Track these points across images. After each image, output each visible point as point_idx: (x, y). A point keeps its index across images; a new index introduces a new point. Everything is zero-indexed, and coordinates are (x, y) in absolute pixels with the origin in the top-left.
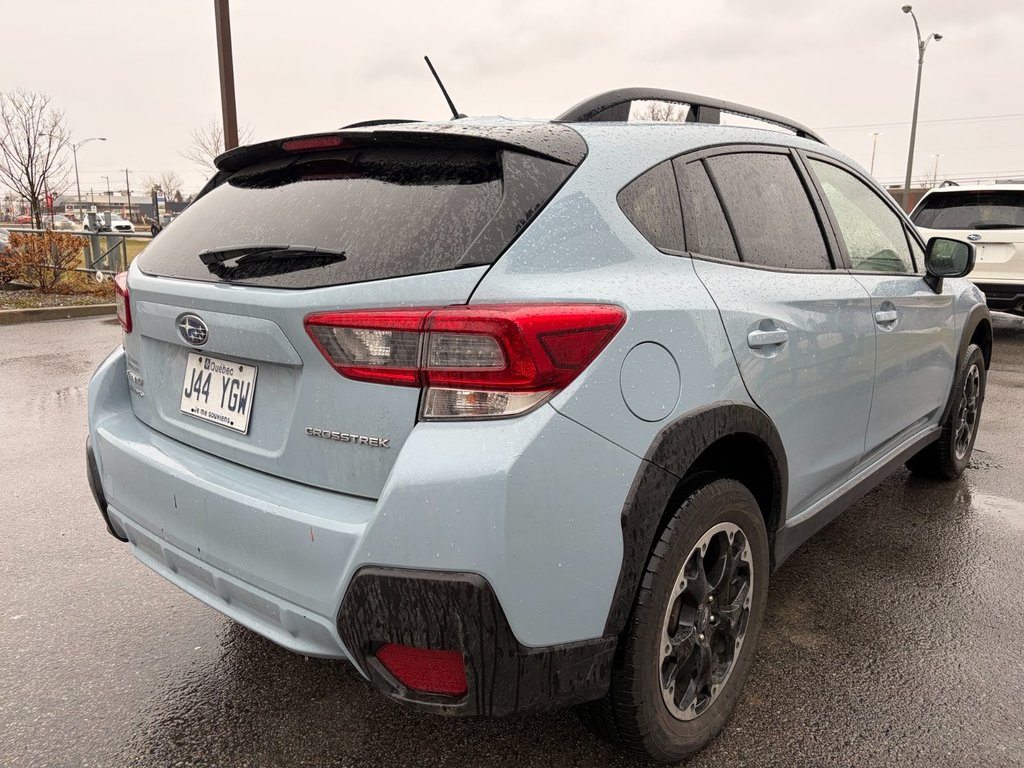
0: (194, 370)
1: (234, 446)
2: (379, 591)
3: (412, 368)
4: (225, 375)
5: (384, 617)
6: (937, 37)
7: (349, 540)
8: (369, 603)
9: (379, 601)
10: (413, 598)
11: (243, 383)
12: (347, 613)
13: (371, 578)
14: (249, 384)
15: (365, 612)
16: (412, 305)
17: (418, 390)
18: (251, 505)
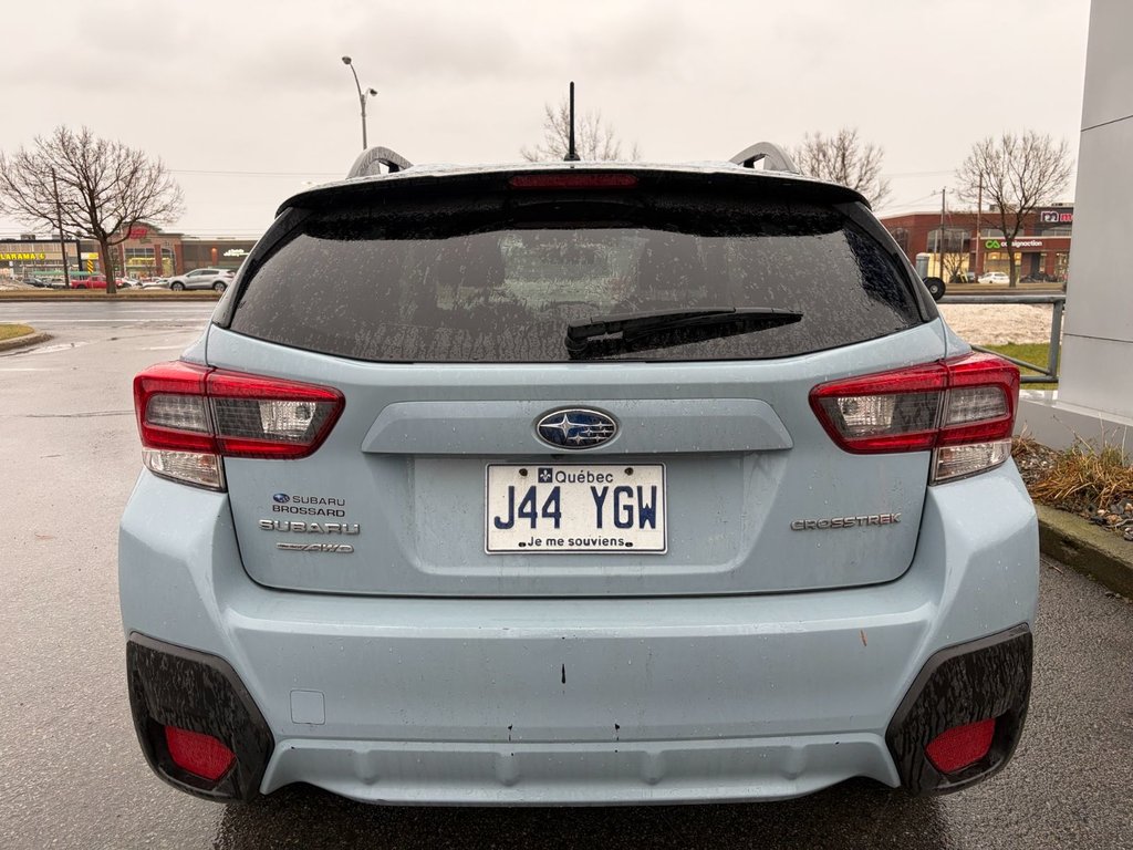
0: (512, 490)
1: (639, 573)
2: (964, 672)
3: (933, 430)
4: (595, 484)
5: (967, 698)
6: (373, 92)
7: (916, 630)
8: (953, 689)
9: (964, 683)
10: (995, 666)
11: (640, 489)
12: (921, 711)
13: (956, 660)
14: (654, 489)
15: (947, 700)
16: (912, 364)
17: (928, 453)
18: (755, 633)
